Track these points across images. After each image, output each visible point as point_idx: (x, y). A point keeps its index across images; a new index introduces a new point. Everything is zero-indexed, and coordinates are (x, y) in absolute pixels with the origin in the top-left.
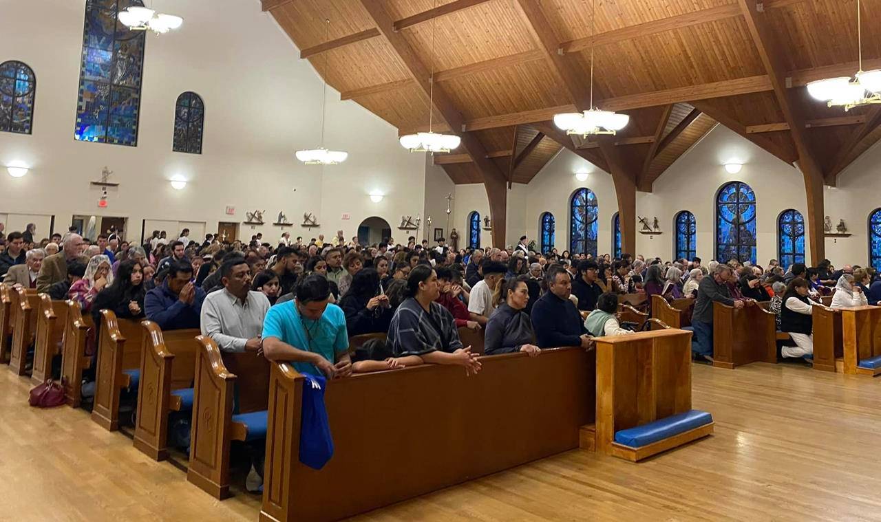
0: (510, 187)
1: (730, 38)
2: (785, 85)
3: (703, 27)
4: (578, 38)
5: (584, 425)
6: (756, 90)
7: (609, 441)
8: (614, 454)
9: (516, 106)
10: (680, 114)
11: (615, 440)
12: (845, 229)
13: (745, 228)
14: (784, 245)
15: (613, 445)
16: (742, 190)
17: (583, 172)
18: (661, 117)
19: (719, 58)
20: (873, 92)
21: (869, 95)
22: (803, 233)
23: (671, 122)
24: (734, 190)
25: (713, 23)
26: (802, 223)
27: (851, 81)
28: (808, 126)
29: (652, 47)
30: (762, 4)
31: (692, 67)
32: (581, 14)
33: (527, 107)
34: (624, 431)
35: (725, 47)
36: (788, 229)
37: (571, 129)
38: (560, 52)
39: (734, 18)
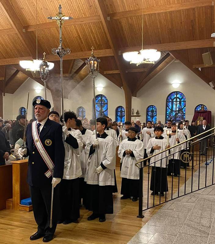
0: (4, 95)
1: (97, 31)
2: (118, 54)
3: (86, 25)
4: (32, 25)
5: (8, 199)
6: (107, 55)
7: (18, 204)
8: (20, 209)
9: (4, 56)
10: (78, 64)
11: (21, 204)
12: (139, 114)
13: (104, 114)
14: (118, 120)
15: (20, 206)
16: (103, 98)
17: (38, 90)
18: (70, 65)
19: (93, 40)
20: (146, 59)
21: (145, 60)
22: (124, 116)
23: (74, 67)
24: (100, 98)
25: (91, 24)
26: (124, 111)
27: (139, 53)
28: (127, 72)
29: (65, 32)
30: (109, 17)
31: (82, 43)
32: (33, 13)
33: (10, 57)
34: (24, 200)
35: (95, 35)
36: (119, 114)
37: (28, 68)
38: (24, 30)
39: (99, 22)
